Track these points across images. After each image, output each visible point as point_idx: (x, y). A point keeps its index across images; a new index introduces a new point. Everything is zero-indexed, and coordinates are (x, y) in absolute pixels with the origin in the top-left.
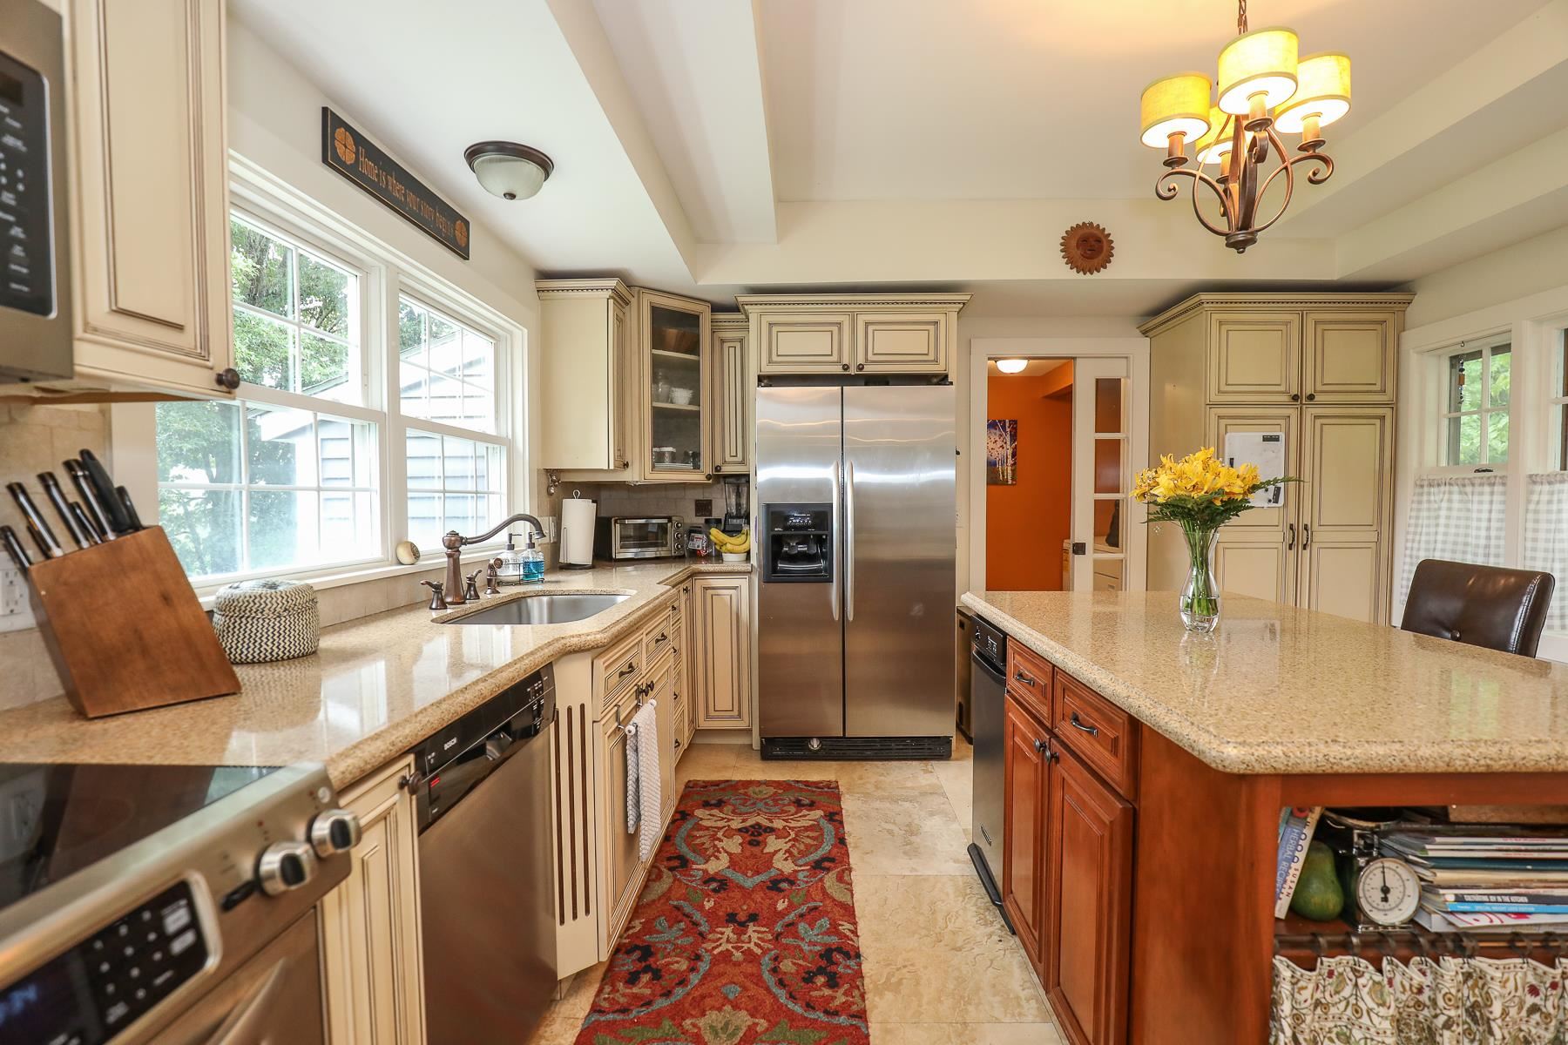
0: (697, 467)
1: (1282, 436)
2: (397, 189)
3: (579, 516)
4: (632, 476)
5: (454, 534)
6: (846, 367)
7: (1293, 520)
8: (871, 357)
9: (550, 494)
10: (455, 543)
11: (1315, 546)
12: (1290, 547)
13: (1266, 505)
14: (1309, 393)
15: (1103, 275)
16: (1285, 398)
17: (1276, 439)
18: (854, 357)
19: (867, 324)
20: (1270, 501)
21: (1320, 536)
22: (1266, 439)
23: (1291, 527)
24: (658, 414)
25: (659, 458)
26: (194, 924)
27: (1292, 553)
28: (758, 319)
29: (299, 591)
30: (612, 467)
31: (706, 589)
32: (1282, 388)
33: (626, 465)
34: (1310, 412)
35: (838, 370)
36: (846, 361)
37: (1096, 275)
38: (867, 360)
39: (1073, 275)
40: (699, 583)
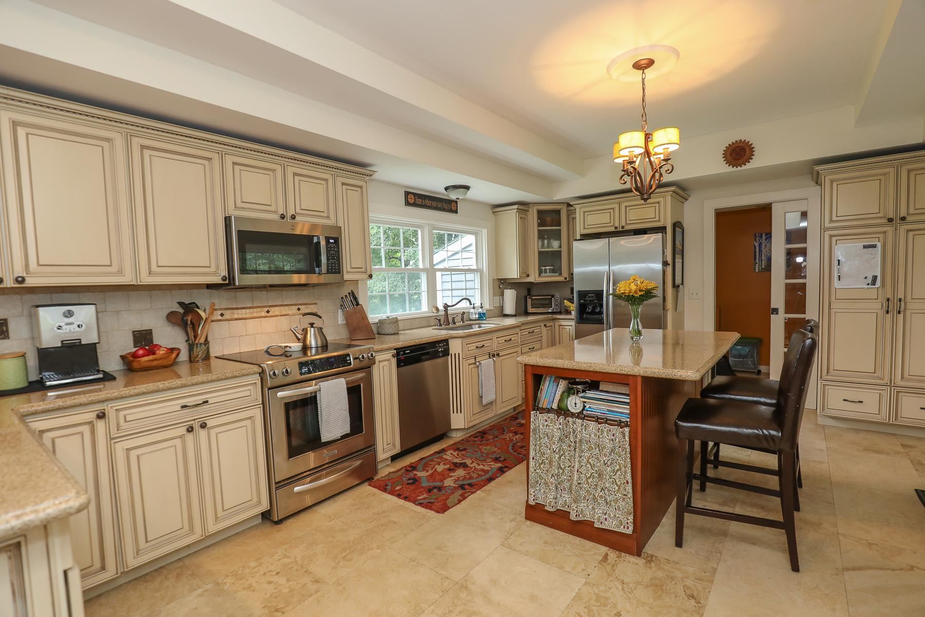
0: (561, 274)
1: (879, 245)
2: (428, 202)
3: (510, 296)
4: (531, 279)
5: (446, 304)
6: (616, 228)
7: (889, 295)
8: (628, 222)
9: (500, 288)
10: (446, 307)
11: (908, 313)
12: (887, 312)
13: (866, 287)
14: (901, 216)
15: (748, 166)
16: (885, 221)
17: (874, 246)
18: (618, 222)
19: (626, 207)
20: (868, 284)
21: (912, 306)
22: (865, 247)
23: (888, 300)
24: (540, 253)
25: (540, 272)
26: (350, 360)
27: (889, 316)
28: (579, 211)
29: (393, 318)
30: (519, 277)
31: (560, 326)
32: (881, 215)
33: (528, 276)
34: (903, 228)
35: (613, 229)
36: (617, 225)
37: (744, 167)
38: (626, 224)
39: (730, 169)
40: (557, 324)
